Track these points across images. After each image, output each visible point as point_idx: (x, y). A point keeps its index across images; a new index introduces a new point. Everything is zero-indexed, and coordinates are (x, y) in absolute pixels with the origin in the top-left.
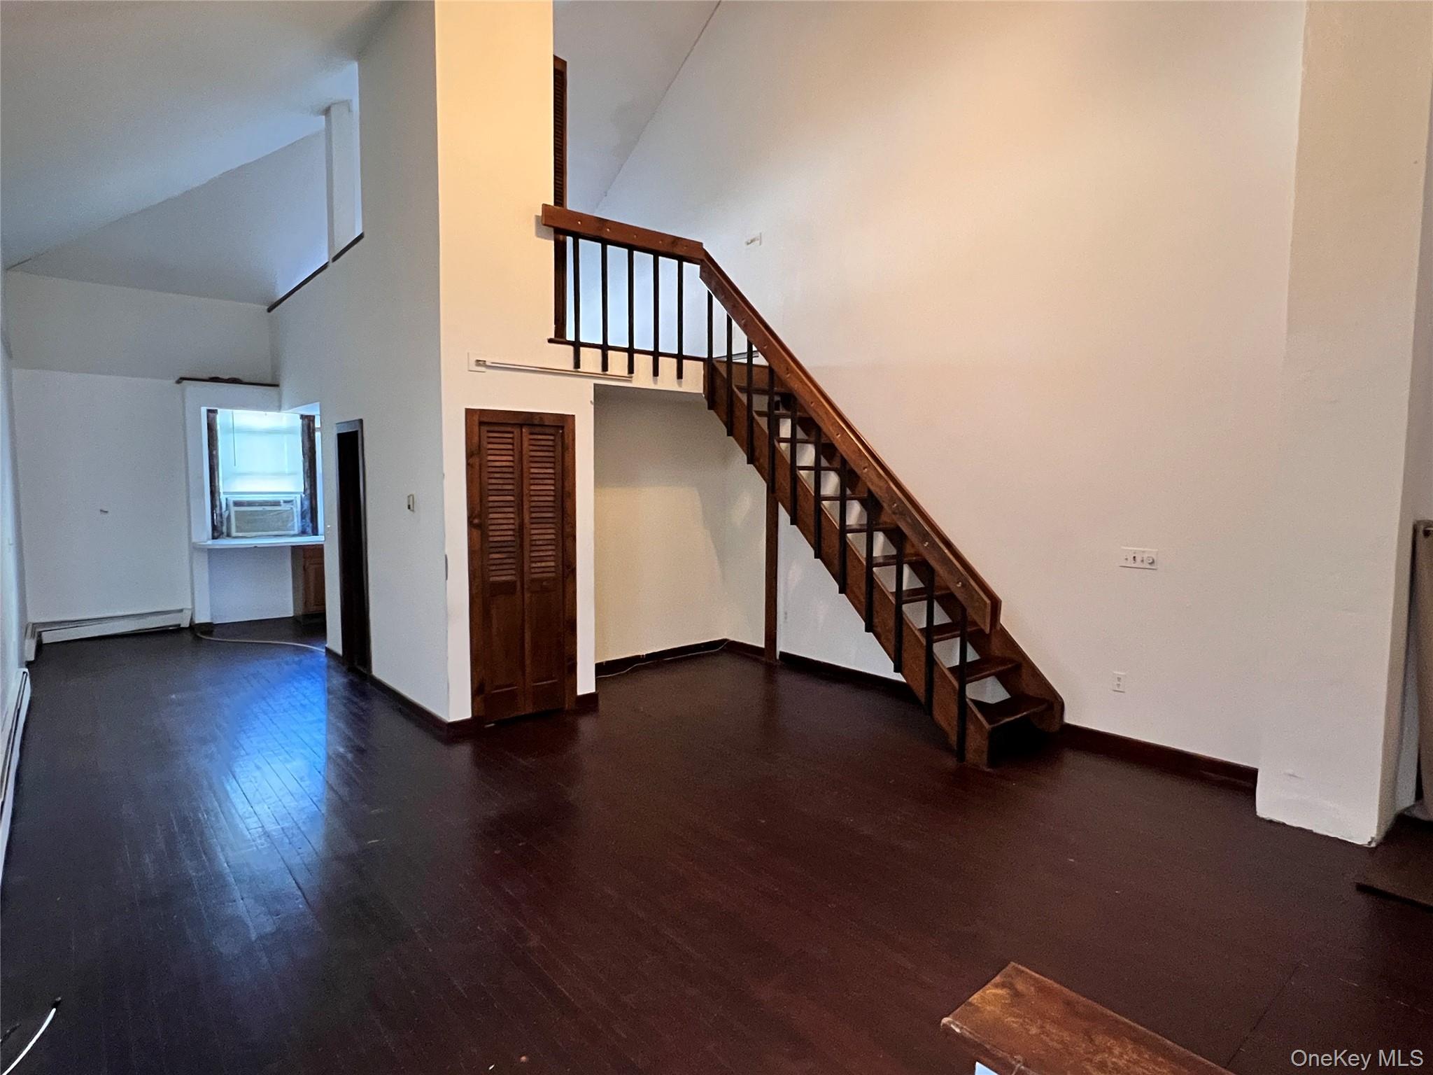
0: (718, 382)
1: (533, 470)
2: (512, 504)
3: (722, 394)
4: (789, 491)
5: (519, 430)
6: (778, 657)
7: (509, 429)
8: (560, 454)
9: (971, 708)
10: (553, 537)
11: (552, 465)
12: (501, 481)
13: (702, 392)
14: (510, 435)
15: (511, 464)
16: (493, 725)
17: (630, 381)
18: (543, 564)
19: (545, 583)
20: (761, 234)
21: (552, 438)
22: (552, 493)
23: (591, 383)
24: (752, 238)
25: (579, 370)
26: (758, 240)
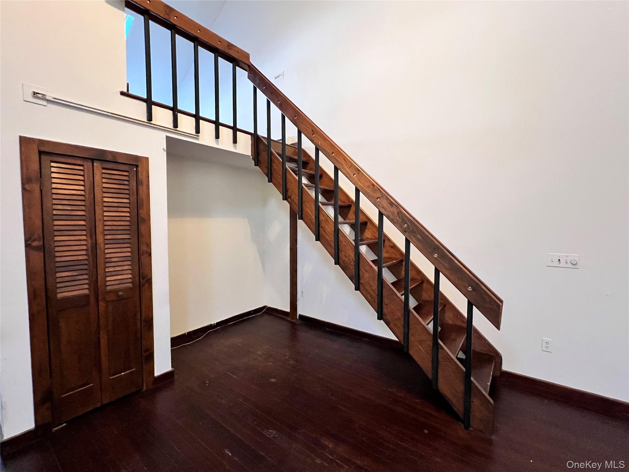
0: (261, 147)
1: (105, 199)
2: (84, 228)
3: (264, 156)
4: (314, 217)
5: (90, 164)
6: (298, 318)
7: (78, 162)
8: (135, 188)
9: (474, 384)
10: (129, 254)
11: (127, 196)
12: (69, 208)
13: (250, 155)
14: (82, 168)
15: (83, 193)
16: (64, 424)
17: (197, 139)
18: (119, 277)
19: (120, 293)
20: (283, 72)
21: (127, 174)
22: (128, 219)
23: (164, 135)
24: (278, 75)
25: (152, 122)
26: (282, 75)
